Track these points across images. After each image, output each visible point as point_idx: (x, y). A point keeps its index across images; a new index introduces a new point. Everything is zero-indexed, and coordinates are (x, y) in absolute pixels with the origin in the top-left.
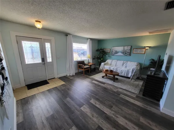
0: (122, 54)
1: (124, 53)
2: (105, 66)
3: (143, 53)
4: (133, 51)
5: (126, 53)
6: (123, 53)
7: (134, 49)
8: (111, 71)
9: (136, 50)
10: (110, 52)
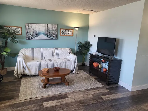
0: (46, 38)
1: (49, 34)
2: (28, 64)
3: (72, 35)
4: (60, 31)
5: (51, 36)
6: (47, 35)
7: (61, 29)
8: (57, 70)
9: (64, 30)
10: (21, 34)
